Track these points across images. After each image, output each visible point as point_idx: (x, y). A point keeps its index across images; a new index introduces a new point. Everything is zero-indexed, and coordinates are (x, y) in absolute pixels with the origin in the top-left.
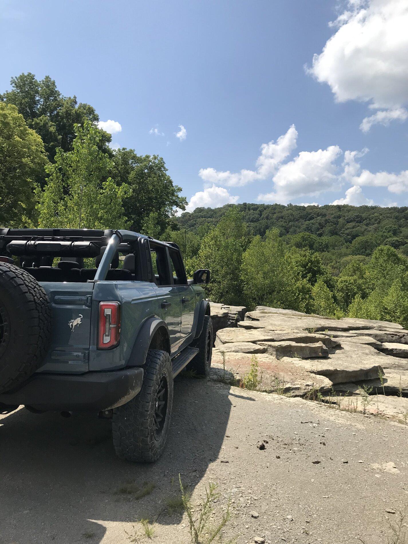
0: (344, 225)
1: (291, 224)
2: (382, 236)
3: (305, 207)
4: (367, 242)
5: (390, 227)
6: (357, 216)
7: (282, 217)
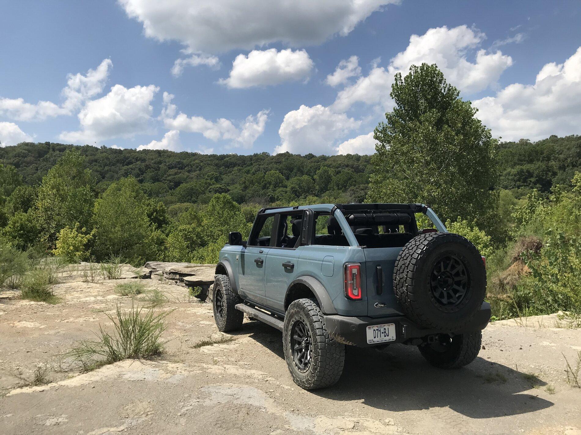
0: (165, 172)
1: (107, 168)
2: (206, 183)
3: (121, 150)
4: (192, 189)
5: (213, 175)
6: (179, 163)
7: (96, 161)
